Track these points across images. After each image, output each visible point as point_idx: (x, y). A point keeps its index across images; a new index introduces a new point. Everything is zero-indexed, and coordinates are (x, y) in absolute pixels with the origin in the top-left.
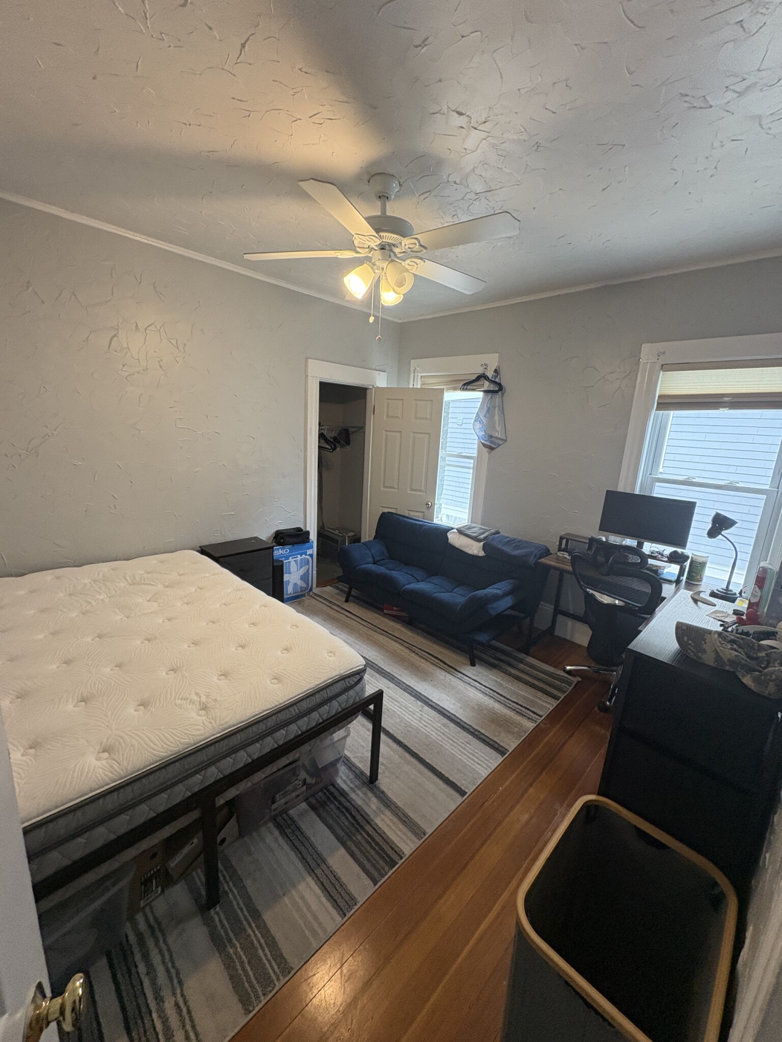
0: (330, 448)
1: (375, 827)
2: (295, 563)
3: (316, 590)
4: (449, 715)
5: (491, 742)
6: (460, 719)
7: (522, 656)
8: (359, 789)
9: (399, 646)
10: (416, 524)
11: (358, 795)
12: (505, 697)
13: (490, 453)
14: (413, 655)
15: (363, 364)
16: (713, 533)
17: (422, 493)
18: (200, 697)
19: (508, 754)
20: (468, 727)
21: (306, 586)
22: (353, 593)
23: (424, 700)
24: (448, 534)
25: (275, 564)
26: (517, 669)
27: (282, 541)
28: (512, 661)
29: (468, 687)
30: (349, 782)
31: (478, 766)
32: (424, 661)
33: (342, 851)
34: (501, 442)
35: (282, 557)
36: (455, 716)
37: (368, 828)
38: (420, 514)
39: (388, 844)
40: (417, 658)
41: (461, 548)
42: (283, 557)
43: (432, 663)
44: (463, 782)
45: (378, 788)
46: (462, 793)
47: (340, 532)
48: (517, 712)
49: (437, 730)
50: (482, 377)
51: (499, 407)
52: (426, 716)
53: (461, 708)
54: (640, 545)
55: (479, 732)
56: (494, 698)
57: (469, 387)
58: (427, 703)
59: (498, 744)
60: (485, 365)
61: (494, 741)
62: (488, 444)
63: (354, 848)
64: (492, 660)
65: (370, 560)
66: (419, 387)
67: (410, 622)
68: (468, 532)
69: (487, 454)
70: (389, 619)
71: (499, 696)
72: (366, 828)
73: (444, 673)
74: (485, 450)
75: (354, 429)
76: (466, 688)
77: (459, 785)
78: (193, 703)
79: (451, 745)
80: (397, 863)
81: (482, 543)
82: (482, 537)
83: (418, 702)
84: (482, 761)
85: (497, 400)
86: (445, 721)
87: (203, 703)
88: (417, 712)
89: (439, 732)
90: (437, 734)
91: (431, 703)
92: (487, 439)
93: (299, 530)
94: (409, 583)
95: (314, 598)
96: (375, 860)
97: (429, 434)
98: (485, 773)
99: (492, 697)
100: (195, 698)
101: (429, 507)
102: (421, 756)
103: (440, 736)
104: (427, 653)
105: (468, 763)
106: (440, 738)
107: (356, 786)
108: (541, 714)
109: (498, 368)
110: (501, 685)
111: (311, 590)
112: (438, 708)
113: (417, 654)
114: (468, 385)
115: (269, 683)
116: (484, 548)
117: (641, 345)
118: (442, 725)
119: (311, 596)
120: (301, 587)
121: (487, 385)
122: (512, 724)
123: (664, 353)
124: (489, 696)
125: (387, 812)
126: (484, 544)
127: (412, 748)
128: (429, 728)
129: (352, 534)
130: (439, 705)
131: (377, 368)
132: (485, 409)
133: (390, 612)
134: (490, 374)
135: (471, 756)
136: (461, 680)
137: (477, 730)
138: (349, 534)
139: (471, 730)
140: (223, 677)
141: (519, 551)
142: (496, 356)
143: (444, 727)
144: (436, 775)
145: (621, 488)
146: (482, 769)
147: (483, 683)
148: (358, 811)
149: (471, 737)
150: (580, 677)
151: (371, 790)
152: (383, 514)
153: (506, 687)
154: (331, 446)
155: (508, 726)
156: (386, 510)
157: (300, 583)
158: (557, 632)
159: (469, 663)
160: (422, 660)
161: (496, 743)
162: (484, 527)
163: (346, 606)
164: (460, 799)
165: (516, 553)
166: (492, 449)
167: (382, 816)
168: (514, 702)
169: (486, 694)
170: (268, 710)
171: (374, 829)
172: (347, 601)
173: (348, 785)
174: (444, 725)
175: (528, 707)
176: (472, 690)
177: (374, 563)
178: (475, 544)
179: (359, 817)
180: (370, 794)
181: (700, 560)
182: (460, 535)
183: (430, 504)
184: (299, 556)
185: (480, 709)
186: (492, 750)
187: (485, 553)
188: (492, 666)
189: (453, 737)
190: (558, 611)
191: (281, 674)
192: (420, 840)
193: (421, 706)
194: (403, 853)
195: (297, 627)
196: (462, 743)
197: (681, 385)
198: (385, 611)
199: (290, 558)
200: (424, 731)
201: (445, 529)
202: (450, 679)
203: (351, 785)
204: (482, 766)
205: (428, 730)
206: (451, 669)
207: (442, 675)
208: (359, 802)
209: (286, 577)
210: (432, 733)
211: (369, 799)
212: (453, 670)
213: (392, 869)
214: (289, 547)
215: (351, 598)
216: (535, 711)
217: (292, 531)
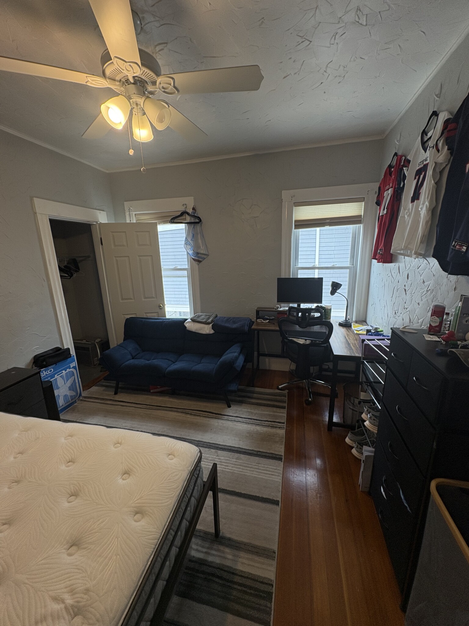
0: (67, 276)
1: (240, 574)
2: (61, 378)
3: (84, 394)
4: (236, 449)
5: (270, 455)
6: (244, 449)
7: (252, 389)
8: (211, 549)
9: (176, 414)
10: (157, 322)
11: (214, 555)
12: (259, 420)
13: (198, 265)
14: (188, 416)
15: (85, 204)
16: (333, 292)
17: (153, 299)
18: (63, 601)
19: (283, 457)
20: (252, 452)
21: (75, 394)
22: (120, 386)
23: (214, 447)
24: (185, 324)
25: (44, 386)
26: (254, 398)
27: (45, 363)
28: (249, 394)
29: (235, 423)
30: (200, 548)
31: (273, 476)
32: (198, 418)
33: (230, 617)
34: (205, 257)
35: (47, 378)
36: (240, 448)
37: (237, 579)
38: (155, 314)
39: (257, 581)
40: (193, 417)
41: (197, 332)
42: (49, 377)
43: (204, 416)
44: (273, 494)
45: (223, 538)
46: (276, 503)
47: (87, 341)
48: (271, 426)
49: (235, 465)
50: (184, 213)
51: (200, 233)
52: (223, 458)
53: (240, 440)
54: (299, 306)
55: (260, 451)
56: (254, 424)
57: (175, 221)
58: (217, 447)
59: (275, 454)
60: (185, 205)
61: (271, 453)
62: (196, 258)
63: (237, 607)
64: (238, 399)
65: (130, 357)
66: (135, 222)
67: (173, 393)
68: (199, 320)
69: (197, 266)
70: (157, 396)
71: (256, 421)
72: (235, 580)
73: (216, 420)
74: (195, 264)
75: (81, 259)
76: (235, 425)
77: (271, 498)
78: (59, 618)
79: (250, 470)
80: (272, 593)
81: (211, 325)
82: (210, 320)
83: (212, 450)
84: (273, 472)
85: (198, 228)
86: (237, 455)
87: (72, 606)
88: (216, 458)
89: (238, 465)
90: (237, 468)
91: (220, 447)
92: (195, 255)
93: (58, 349)
94: (169, 366)
95: (85, 401)
96: (257, 604)
97: (151, 256)
98: (280, 479)
99: (253, 424)
100: (57, 607)
101: (161, 308)
102: (237, 491)
103: (240, 468)
104: (197, 410)
105: (266, 478)
106: (241, 470)
107: (208, 548)
108: (283, 421)
109: (194, 207)
110: (252, 413)
111: (80, 395)
112: (227, 447)
113: (191, 414)
114: (174, 220)
115: (134, 523)
116: (213, 328)
117: (282, 191)
118: (236, 459)
119: (81, 400)
120: (71, 396)
121: (188, 219)
122: (273, 436)
123: (294, 196)
124: (251, 423)
125: (242, 554)
126: (212, 325)
127: (228, 489)
128: (230, 466)
129: (99, 340)
130: (226, 446)
131: (97, 208)
132: (191, 235)
133: (155, 390)
134: (190, 211)
135: (265, 472)
136: (228, 420)
137: (258, 451)
138: (97, 341)
139: (255, 453)
140: (74, 548)
141: (236, 325)
142: (192, 198)
143: (238, 460)
144: (254, 500)
145: (283, 276)
146: (276, 477)
147: (242, 417)
148: (222, 570)
149: (257, 458)
150: (288, 390)
151: (221, 544)
152: (127, 320)
153: (256, 413)
154: (68, 275)
155: (272, 439)
156: (128, 317)
157: (69, 393)
158: (261, 367)
159: (227, 406)
160: (196, 417)
161: (273, 454)
162: (207, 314)
163: (117, 397)
164: (278, 509)
165: (235, 326)
166: (199, 262)
167: (240, 560)
168: (266, 421)
169: (249, 423)
170: (151, 555)
171: (242, 576)
172: (116, 393)
173: (202, 552)
174: (237, 459)
175: (274, 420)
176: (239, 424)
177: (133, 359)
178: (206, 326)
179: (225, 575)
180: (222, 548)
181: (329, 308)
182: (194, 323)
183: (161, 305)
184: (64, 371)
185: (250, 435)
186: (274, 460)
187: (214, 331)
188: (240, 402)
189: (248, 464)
190: (259, 355)
191: (139, 505)
192: (274, 560)
193: (215, 452)
194: (271, 580)
195: (121, 444)
196: (255, 465)
197: (304, 214)
198: (152, 391)
199: (56, 376)
200: (228, 470)
201: (181, 321)
202: (222, 423)
203: (205, 550)
204: (275, 475)
205: (230, 468)
206: (218, 415)
207: (215, 422)
208: (217, 560)
209: (56, 392)
210: (234, 469)
211: (223, 552)
212: (221, 416)
213: (272, 602)
214: (52, 366)
215: (119, 390)
216: (280, 421)
217: (51, 352)
